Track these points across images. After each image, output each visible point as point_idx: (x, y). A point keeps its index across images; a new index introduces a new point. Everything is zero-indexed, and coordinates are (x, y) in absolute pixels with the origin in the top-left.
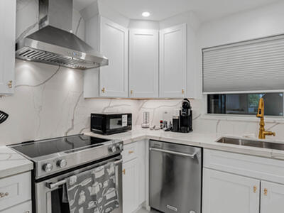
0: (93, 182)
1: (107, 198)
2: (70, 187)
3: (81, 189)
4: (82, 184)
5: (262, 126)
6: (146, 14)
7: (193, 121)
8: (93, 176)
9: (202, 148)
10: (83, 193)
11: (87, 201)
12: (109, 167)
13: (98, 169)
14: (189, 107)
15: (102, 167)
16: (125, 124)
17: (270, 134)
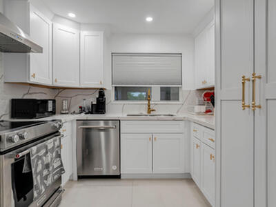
0: (47, 152)
1: (55, 167)
2: (33, 155)
3: (39, 158)
4: (40, 154)
5: (149, 106)
6: (72, 15)
7: (106, 106)
8: (46, 147)
9: (120, 121)
10: (40, 162)
11: (43, 169)
12: (56, 140)
13: (49, 141)
14: (104, 95)
15: (52, 140)
16: (50, 109)
17: (153, 110)
